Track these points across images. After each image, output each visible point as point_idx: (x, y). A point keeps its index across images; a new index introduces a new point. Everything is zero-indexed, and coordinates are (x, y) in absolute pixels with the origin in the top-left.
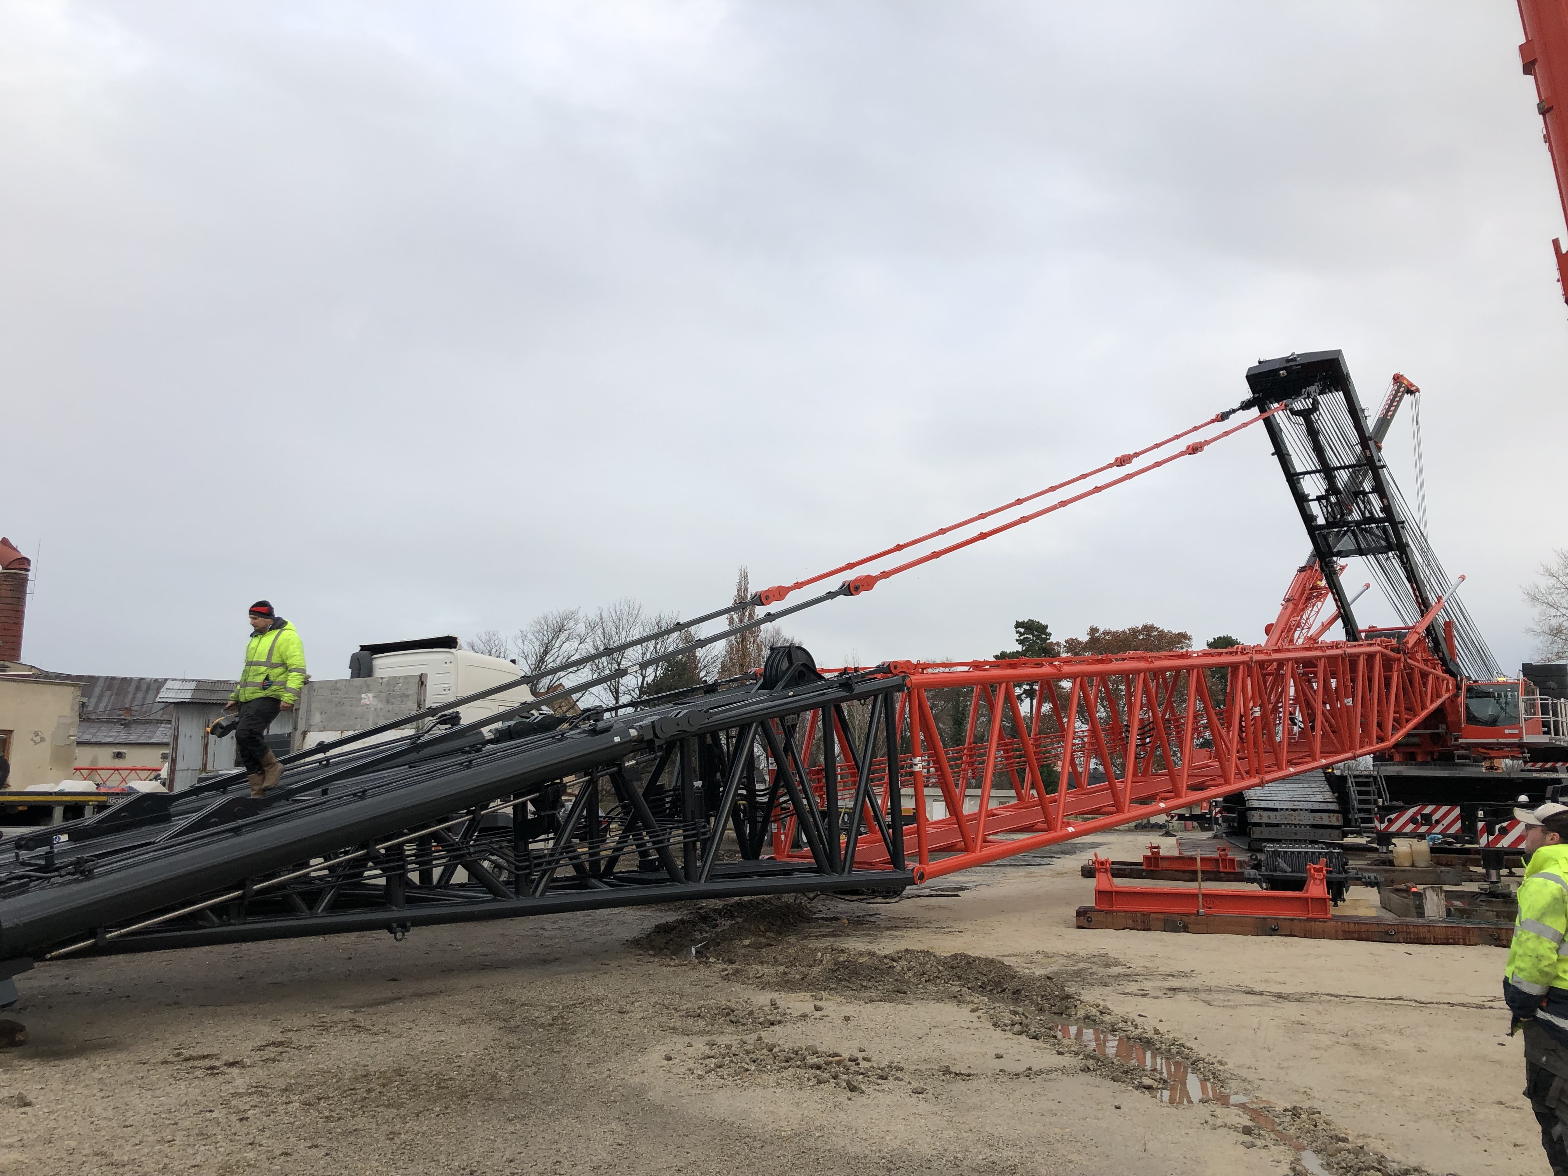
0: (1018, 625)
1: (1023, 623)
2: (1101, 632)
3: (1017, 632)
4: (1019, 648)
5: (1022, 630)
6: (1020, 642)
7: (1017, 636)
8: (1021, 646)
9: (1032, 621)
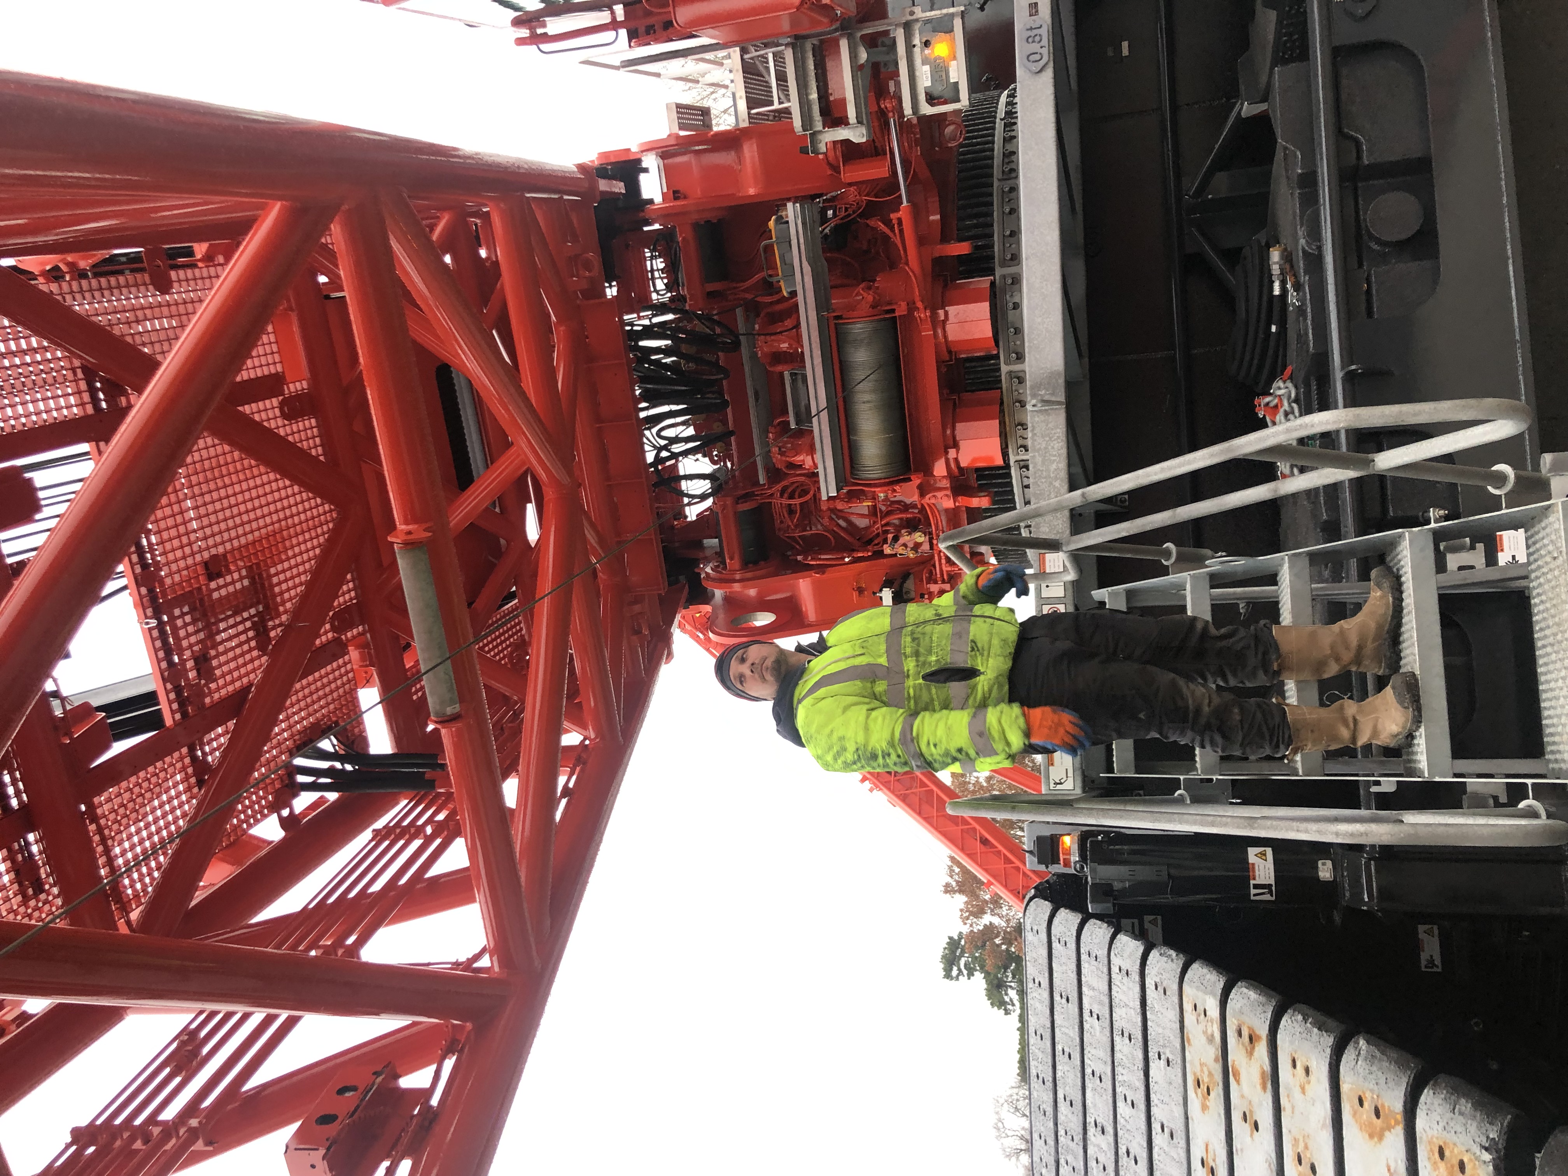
0: (948, 976)
1: (945, 970)
2: (949, 880)
3: (957, 978)
4: (979, 976)
5: (955, 972)
6: (970, 974)
7: (963, 979)
8: (977, 974)
9: (943, 957)
